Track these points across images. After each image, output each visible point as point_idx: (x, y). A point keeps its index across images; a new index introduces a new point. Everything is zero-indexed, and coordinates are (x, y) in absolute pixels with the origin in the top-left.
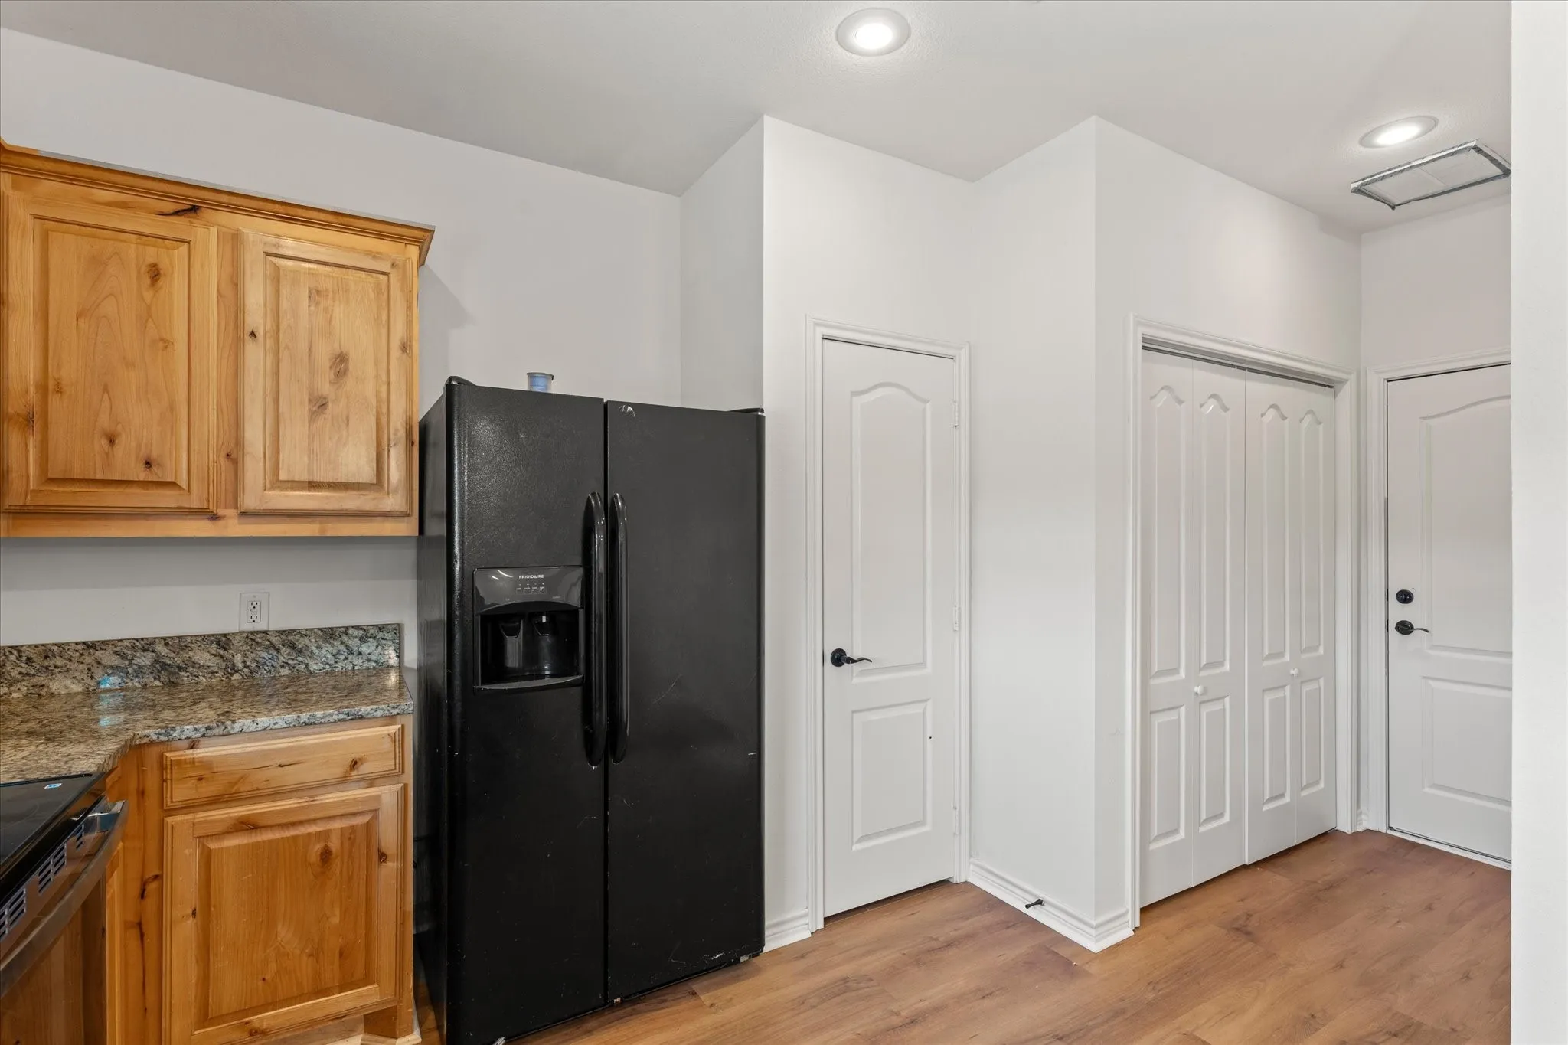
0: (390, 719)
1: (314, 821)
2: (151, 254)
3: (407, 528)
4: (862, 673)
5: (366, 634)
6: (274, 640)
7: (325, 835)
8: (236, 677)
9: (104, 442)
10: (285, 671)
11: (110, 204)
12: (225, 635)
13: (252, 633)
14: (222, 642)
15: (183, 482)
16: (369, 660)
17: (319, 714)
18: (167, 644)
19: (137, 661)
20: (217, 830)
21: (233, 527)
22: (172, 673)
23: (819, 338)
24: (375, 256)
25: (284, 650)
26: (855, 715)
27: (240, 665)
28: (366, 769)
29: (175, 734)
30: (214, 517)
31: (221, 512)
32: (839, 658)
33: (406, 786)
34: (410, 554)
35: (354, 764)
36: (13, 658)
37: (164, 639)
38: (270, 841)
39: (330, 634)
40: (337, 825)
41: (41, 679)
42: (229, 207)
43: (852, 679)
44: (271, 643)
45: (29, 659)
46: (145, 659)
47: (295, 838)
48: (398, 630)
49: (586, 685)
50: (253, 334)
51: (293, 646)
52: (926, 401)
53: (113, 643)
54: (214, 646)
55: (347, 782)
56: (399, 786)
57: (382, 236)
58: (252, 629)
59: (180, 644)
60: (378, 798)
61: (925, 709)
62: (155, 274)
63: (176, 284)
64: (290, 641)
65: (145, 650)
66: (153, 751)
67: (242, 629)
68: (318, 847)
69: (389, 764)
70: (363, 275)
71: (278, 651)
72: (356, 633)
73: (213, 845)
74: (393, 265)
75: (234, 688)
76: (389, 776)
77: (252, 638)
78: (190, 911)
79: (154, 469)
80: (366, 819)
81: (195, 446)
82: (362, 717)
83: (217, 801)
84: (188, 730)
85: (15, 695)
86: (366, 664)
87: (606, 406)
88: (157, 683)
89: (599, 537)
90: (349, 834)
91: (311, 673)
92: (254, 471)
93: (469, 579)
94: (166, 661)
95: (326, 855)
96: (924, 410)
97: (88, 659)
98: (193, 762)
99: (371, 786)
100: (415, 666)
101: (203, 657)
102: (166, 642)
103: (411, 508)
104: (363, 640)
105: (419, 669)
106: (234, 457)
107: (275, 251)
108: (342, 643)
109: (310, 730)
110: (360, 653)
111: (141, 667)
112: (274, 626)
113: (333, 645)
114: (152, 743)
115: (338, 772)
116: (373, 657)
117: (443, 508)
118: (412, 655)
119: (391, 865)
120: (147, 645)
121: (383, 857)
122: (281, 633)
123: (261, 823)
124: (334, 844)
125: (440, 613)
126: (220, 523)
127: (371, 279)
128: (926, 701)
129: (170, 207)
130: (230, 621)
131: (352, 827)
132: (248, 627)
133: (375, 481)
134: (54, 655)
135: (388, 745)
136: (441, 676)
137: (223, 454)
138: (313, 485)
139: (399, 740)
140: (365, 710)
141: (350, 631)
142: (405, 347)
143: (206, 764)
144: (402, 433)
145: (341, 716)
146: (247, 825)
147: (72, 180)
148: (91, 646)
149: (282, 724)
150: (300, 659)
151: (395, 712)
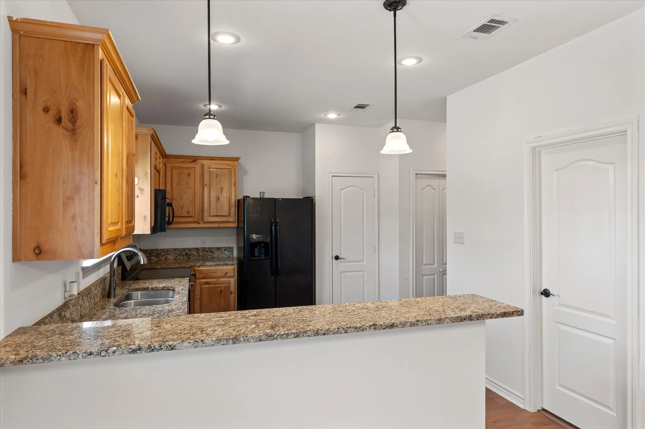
0: (232, 265)
1: (219, 284)
2: (188, 171)
3: (235, 225)
4: (344, 262)
5: (226, 249)
6: (207, 249)
7: (221, 287)
8: (200, 257)
9: (181, 209)
10: (209, 257)
11: (182, 162)
12: (198, 248)
13: (203, 248)
14: (197, 249)
15: (194, 216)
16: (226, 255)
17: (220, 263)
18: (188, 250)
19: (182, 253)
20: (203, 283)
21: (202, 225)
22: (189, 256)
23: (331, 177)
24: (228, 165)
25: (209, 252)
26: (342, 273)
27: (201, 255)
28: (228, 275)
29: (196, 265)
30: (199, 223)
31: (200, 222)
32: (337, 258)
33: (235, 279)
34: (235, 230)
35: (226, 273)
36: (162, 251)
37: (187, 248)
38: (212, 287)
39: (218, 249)
40: (223, 285)
41: (167, 256)
42: (201, 159)
43: (341, 263)
44: (207, 250)
45: (165, 252)
46: (184, 253)
47: (216, 287)
48: (232, 248)
49: (271, 258)
50: (206, 185)
51: (211, 251)
52: (364, 190)
53: (178, 249)
54: (196, 250)
55: (224, 277)
56: (234, 279)
57: (230, 160)
58: (203, 247)
59: (190, 250)
60: (230, 281)
61: (364, 273)
62: (189, 175)
63: (192, 177)
64: (210, 250)
65: (184, 251)
66: (193, 267)
67: (201, 247)
68: (220, 289)
69: (232, 274)
70: (226, 170)
71: (208, 252)
72: (223, 249)
73: (202, 286)
74: (232, 167)
75: (200, 260)
76: (232, 277)
77: (204, 249)
78: (199, 298)
79: (189, 214)
80: (229, 284)
81: (196, 209)
82: (227, 264)
83: (203, 278)
84: (198, 264)
85: (162, 259)
86: (226, 256)
87: (275, 199)
88: (186, 258)
89: (273, 228)
90: (225, 287)
91: (215, 257)
92: (206, 213)
93: (248, 236)
94: (188, 253)
95: (221, 291)
96: (363, 193)
97: (174, 252)
98: (199, 270)
99: (229, 278)
100: (236, 257)
101: (194, 253)
102: (188, 249)
103: (236, 221)
104: (225, 250)
105: (237, 258)
106: (202, 211)
107: (209, 167)
108: (221, 251)
109: (218, 266)
110: (224, 253)
111: (183, 254)
112: (207, 247)
113: (219, 251)
114: (193, 266)
115: (223, 275)
116: (227, 254)
117: (243, 220)
118: (235, 254)
119: (233, 295)
120: (184, 250)
121: (231, 293)
122: (209, 248)
123: (210, 283)
124: (223, 289)
125: (242, 245)
126: (200, 224)
127: (228, 170)
128: (364, 271)
129: (191, 161)
130: (199, 245)
131: (226, 286)
132: (202, 246)
133: (228, 215)
134: (169, 251)
135: (232, 270)
136: (242, 258)
137: (200, 210)
138: (217, 216)
139: (234, 269)
140: (228, 263)
141: (222, 248)
142: (235, 185)
143: (201, 270)
144: (234, 204)
145: (224, 264)
146: (207, 283)
147: (176, 158)
148: (175, 249)
149: (213, 264)
150: (212, 254)
151: (233, 263)
